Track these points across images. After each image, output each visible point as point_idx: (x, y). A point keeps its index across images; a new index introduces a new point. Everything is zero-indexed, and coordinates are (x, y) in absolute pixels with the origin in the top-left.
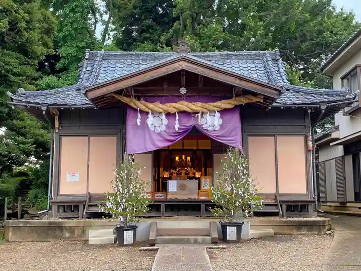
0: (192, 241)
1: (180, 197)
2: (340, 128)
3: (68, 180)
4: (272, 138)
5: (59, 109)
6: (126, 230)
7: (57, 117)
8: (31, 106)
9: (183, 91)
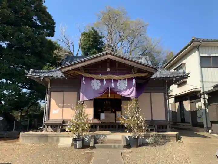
0: (113, 147)
1: (106, 122)
2: (173, 91)
3: (53, 113)
4: (149, 94)
5: (50, 79)
6: (78, 140)
7: (49, 83)
8: (36, 77)
9: (108, 70)
